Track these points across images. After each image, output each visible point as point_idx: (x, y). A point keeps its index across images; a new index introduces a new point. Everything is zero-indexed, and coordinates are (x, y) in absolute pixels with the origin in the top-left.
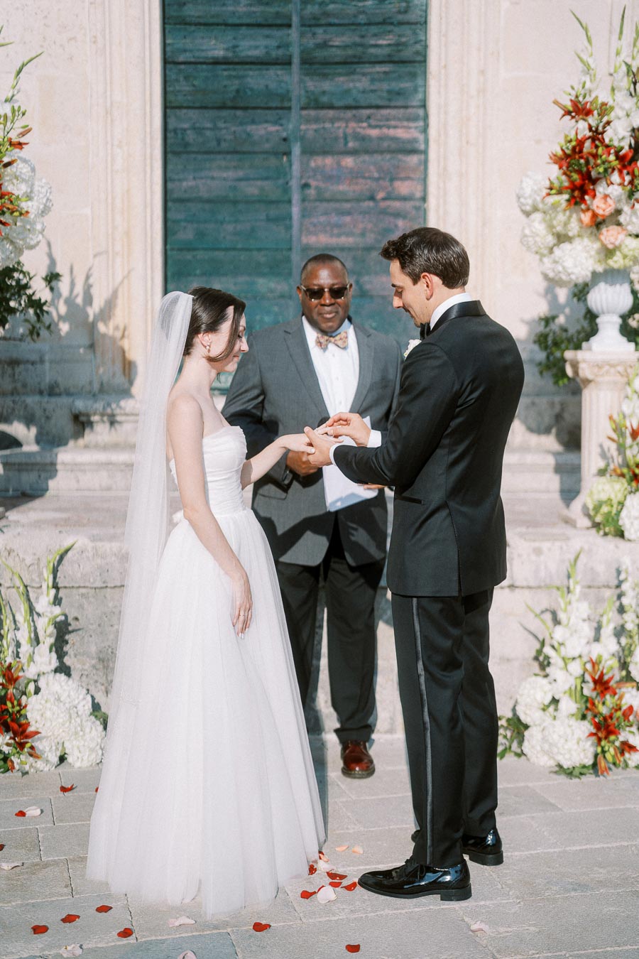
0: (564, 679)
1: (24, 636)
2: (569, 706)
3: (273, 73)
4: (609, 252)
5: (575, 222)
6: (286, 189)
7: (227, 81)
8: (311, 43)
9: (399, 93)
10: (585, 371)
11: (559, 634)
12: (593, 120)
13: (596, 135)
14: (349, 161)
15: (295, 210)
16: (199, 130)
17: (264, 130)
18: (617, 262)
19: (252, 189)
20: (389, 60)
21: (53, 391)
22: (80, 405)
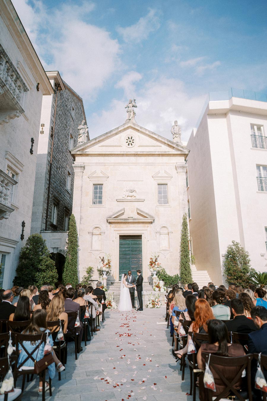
0: (151, 301)
1: (111, 299)
2: (151, 303)
3: (129, 252)
4: (154, 269)
5: (151, 267)
6: (130, 262)
7: (125, 252)
8: (132, 249)
9: (140, 253)
10: (153, 278)
11: (150, 298)
12: (152, 260)
13: (152, 261)
14: (135, 259)
15: (131, 264)
16: (122, 257)
17: (128, 257)
18: (154, 270)
19: (127, 262)
20: (139, 251)
21: (109, 280)
22: (112, 282)
